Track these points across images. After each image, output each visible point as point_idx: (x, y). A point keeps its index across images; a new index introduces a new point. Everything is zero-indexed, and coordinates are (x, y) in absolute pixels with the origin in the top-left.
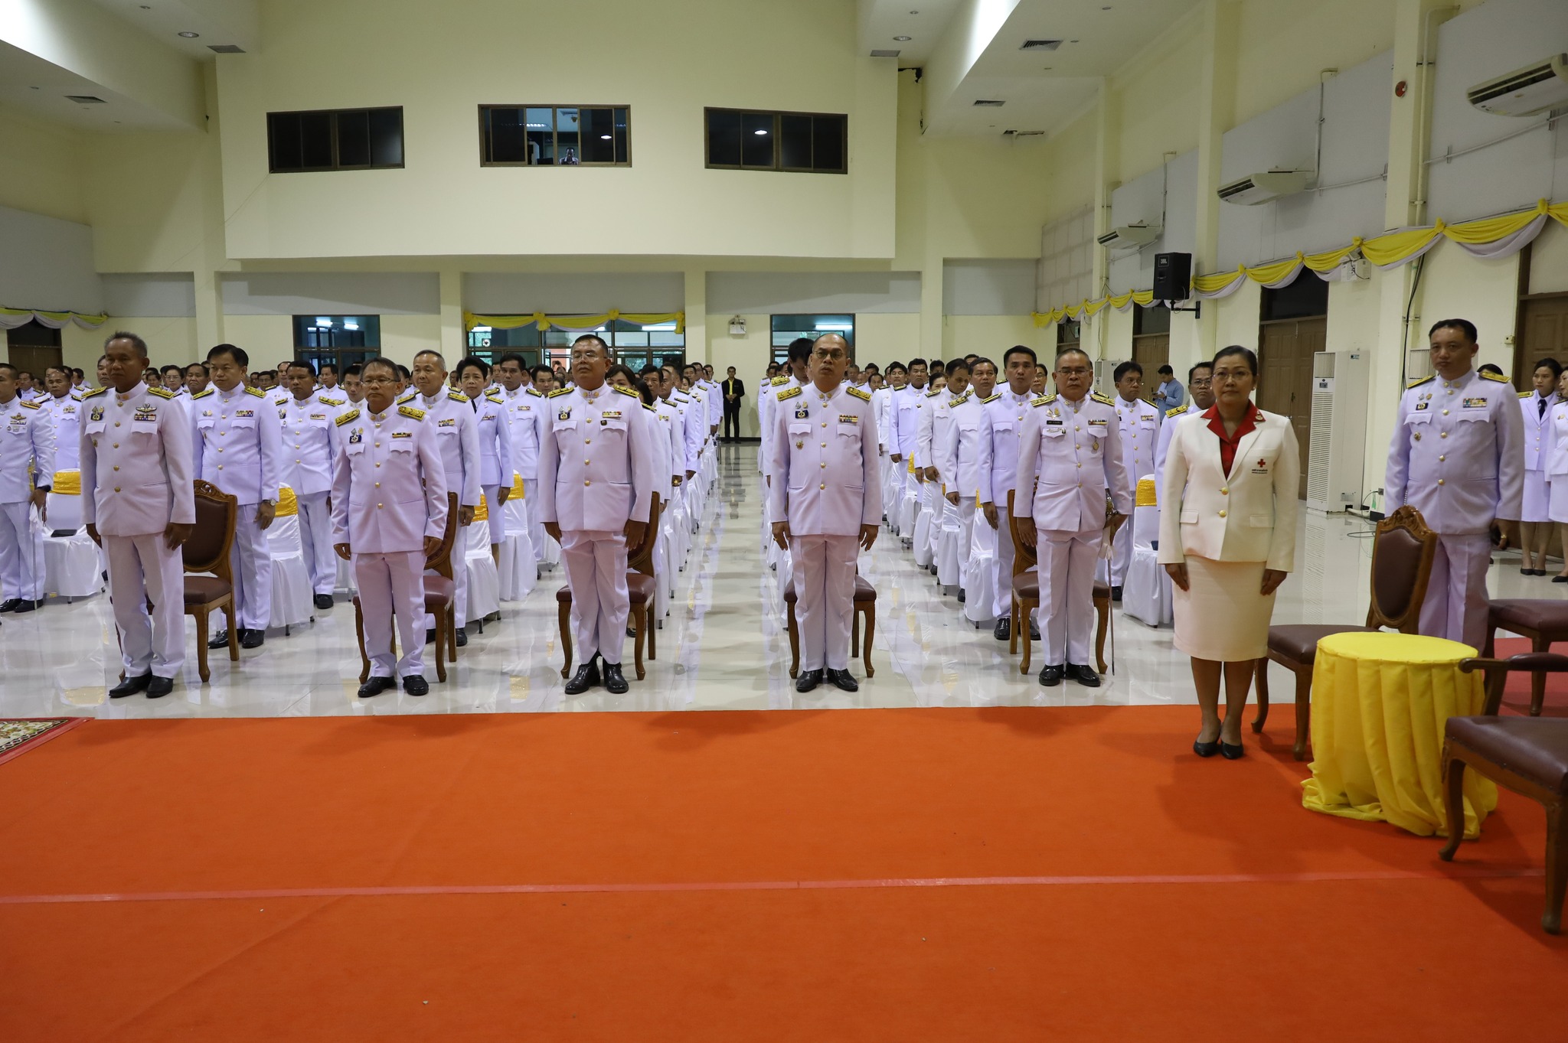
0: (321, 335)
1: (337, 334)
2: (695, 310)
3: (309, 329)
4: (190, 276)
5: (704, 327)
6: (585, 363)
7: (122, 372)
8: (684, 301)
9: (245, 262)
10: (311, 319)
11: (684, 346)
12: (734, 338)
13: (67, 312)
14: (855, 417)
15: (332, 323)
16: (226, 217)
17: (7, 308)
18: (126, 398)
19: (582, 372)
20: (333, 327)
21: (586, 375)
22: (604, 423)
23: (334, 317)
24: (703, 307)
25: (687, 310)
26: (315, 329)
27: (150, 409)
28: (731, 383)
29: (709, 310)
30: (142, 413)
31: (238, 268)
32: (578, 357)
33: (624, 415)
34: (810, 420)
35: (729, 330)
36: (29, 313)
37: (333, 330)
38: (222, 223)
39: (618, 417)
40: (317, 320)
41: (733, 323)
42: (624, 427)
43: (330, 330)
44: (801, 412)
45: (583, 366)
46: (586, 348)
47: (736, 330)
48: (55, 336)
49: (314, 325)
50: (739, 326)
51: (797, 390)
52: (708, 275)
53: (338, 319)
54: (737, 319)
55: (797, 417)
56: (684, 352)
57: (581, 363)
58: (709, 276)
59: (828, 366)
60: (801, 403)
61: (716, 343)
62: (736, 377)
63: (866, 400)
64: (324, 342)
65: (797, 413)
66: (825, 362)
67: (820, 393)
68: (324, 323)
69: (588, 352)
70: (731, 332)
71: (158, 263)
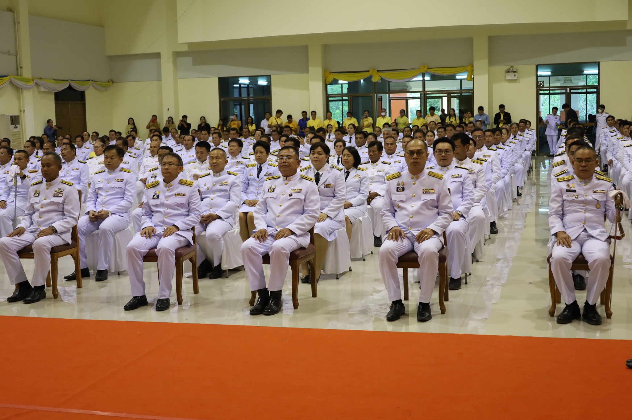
0: (242, 89)
1: (253, 87)
2: (481, 63)
3: (235, 85)
4: (157, 55)
5: (486, 76)
6: (286, 162)
7: (48, 173)
8: (473, 58)
9: (190, 45)
10: (235, 79)
11: (473, 90)
12: (509, 82)
13: (89, 80)
14: (432, 189)
15: (249, 81)
16: (178, 16)
17: (54, 80)
18: (50, 185)
19: (284, 168)
20: (250, 83)
21: (286, 169)
22: (291, 195)
23: (250, 77)
24: (486, 61)
25: (475, 64)
26: (238, 85)
27: (61, 190)
28: (502, 115)
29: (491, 63)
30: (57, 193)
31: (185, 49)
32: (282, 159)
33: (304, 191)
34: (405, 192)
35: (505, 76)
36: (66, 82)
37: (250, 86)
38: (176, 21)
39: (300, 191)
40: (239, 80)
41: (509, 72)
42: (303, 198)
43: (248, 85)
44: (400, 188)
45: (284, 164)
46: (286, 154)
47: (510, 76)
48: (81, 96)
49: (237, 83)
50: (513, 74)
51: (398, 174)
52: (490, 38)
53: (253, 78)
54: (511, 69)
55: (397, 191)
56: (473, 93)
57: (283, 162)
58: (492, 40)
59: (415, 161)
60: (400, 182)
61: (496, 87)
62: (506, 110)
63: (440, 178)
64: (244, 94)
65: (397, 188)
66: (414, 159)
67: (412, 176)
68: (244, 81)
69: (287, 156)
70: (507, 79)
71: (139, 49)
